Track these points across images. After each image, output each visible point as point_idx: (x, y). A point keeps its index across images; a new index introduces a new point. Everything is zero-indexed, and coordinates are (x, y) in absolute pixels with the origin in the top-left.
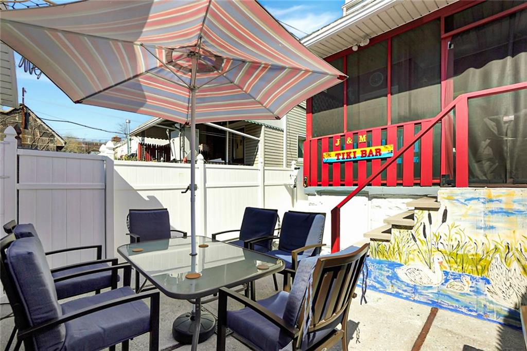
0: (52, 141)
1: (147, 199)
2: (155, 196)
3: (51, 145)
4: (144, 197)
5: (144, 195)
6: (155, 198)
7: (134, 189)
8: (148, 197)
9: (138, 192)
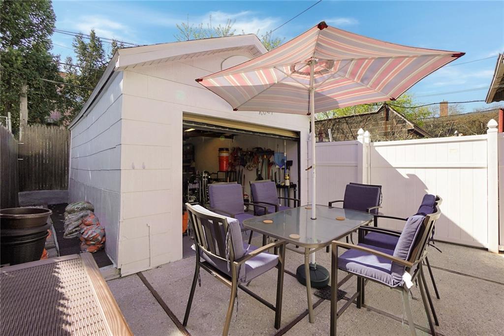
0: (404, 126)
1: (407, 177)
2: (416, 174)
3: (404, 129)
4: (404, 176)
5: (404, 173)
6: (416, 176)
7: (392, 167)
8: (408, 175)
9: (397, 169)
